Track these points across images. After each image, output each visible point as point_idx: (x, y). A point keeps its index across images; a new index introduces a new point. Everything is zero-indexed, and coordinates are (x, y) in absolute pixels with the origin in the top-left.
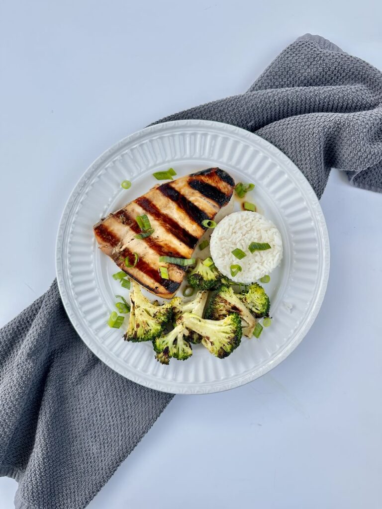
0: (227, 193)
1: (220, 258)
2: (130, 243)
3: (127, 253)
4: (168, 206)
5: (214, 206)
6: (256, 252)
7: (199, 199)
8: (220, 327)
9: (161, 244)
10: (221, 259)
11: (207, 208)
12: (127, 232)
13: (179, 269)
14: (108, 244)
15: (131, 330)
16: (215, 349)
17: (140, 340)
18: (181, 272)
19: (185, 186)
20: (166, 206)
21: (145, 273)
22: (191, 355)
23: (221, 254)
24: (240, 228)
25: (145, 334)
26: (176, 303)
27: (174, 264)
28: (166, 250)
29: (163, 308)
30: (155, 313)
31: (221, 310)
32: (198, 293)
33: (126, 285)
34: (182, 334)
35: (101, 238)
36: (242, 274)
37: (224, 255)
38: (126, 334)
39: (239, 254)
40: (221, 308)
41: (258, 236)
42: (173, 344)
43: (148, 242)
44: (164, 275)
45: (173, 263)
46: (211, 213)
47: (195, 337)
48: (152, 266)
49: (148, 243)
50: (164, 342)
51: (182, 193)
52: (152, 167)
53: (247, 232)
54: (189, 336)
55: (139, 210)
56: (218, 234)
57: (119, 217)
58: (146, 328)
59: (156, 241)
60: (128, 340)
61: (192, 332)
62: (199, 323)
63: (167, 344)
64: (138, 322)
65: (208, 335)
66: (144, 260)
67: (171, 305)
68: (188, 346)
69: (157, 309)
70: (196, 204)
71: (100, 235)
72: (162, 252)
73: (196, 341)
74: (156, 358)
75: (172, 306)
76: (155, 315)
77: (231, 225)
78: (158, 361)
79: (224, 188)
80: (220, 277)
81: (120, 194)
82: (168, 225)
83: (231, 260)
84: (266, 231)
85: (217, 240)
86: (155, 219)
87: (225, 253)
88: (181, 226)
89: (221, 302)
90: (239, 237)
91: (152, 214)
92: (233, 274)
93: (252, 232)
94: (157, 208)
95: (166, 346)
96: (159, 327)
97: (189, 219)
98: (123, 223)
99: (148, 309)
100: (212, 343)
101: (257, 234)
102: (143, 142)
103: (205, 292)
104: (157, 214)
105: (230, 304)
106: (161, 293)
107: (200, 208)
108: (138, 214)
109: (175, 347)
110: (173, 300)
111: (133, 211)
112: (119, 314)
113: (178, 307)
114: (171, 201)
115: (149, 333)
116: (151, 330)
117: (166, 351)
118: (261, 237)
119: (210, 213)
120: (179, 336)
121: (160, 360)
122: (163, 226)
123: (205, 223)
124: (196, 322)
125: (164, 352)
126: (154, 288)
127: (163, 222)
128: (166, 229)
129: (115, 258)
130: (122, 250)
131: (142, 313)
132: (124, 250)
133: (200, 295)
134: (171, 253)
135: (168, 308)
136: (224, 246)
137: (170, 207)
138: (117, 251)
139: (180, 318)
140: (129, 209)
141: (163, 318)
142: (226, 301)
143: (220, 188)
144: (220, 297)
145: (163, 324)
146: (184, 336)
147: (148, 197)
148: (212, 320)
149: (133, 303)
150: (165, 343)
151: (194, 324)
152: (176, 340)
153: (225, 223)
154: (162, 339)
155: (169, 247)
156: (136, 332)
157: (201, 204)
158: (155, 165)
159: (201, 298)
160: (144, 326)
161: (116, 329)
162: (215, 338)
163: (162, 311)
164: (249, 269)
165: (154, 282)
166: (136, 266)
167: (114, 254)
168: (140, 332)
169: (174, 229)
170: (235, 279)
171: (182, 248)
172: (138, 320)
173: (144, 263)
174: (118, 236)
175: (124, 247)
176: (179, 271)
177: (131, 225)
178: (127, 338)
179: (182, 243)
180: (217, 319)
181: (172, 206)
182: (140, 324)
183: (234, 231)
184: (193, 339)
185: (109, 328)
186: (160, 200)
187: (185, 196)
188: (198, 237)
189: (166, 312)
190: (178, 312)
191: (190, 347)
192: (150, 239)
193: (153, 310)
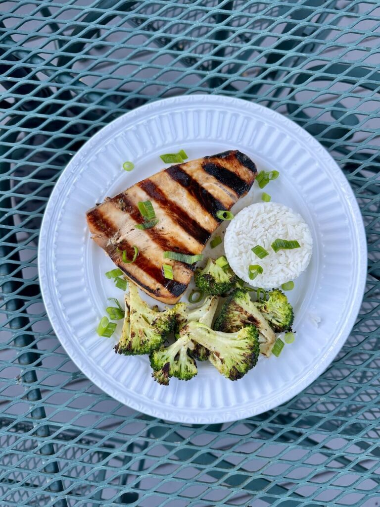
0: (247, 180)
1: (236, 256)
2: (129, 233)
3: (124, 246)
4: (176, 192)
5: (231, 196)
6: (281, 251)
7: (215, 185)
8: (233, 342)
9: (167, 237)
10: (238, 258)
11: (223, 197)
12: (126, 221)
13: (186, 268)
14: (103, 234)
15: (124, 340)
16: (226, 368)
17: (135, 352)
18: (189, 271)
19: (198, 169)
20: (175, 192)
21: (145, 270)
22: (196, 374)
23: (238, 252)
24: (262, 222)
25: (141, 345)
26: (180, 309)
27: (181, 262)
28: (172, 244)
29: (164, 315)
30: (154, 320)
31: (235, 321)
32: (207, 299)
33: (121, 284)
34: (186, 347)
35: (95, 225)
36: (262, 278)
37: (241, 253)
38: (118, 345)
39: (260, 252)
40: (235, 318)
41: (283, 232)
42: (175, 360)
43: (151, 234)
44: (168, 275)
45: (179, 260)
46: (228, 202)
47: (202, 352)
48: (154, 263)
49: (152, 236)
50: (163, 356)
51: (194, 178)
52: (160, 148)
53: (270, 227)
54: (194, 350)
55: (142, 195)
56: (235, 227)
57: (117, 202)
58: (143, 338)
59: (160, 233)
60: (120, 353)
61: (198, 346)
62: (208, 335)
63: (167, 359)
64: (133, 331)
65: (218, 350)
66: (145, 255)
67: (174, 312)
68: (193, 363)
69: (157, 315)
70: (210, 191)
71: (94, 222)
72: (167, 246)
73: (203, 357)
74: (153, 376)
75: (175, 313)
76: (154, 323)
77: (252, 218)
78: (155, 380)
79: (245, 175)
80: (236, 279)
81: (121, 177)
82: (175, 215)
83: (250, 259)
84: (294, 226)
85: (234, 235)
86: (161, 207)
87: (243, 250)
88: (191, 216)
89: (235, 310)
90: (260, 232)
91: (157, 200)
92: (252, 276)
93: (277, 227)
94: (163, 194)
95: (166, 362)
96: (159, 338)
97: (201, 208)
98: (122, 209)
99: (146, 315)
100: (222, 360)
101: (282, 229)
102: (151, 118)
103: (216, 298)
104: (165, 202)
105: (246, 312)
106: (163, 296)
107: (215, 196)
108: (141, 199)
109: (176, 364)
110: (176, 305)
111: (135, 195)
112: (110, 321)
113: (182, 315)
114: (180, 186)
115: (146, 345)
116: (148, 340)
117: (166, 368)
118: (287, 233)
120: (182, 350)
121: (157, 379)
122: (170, 216)
123: (220, 214)
124: (204, 333)
125: (163, 370)
126: (155, 289)
127: (169, 211)
128: (173, 219)
129: (111, 251)
130: (119, 241)
131: (139, 319)
132: (121, 243)
133: (210, 302)
134: (178, 248)
135: (171, 315)
136: (242, 242)
137: (179, 194)
138: (113, 242)
139: (185, 328)
140: (130, 193)
141: (163, 327)
142: (242, 309)
143: (240, 174)
144: (235, 304)
145: (164, 334)
146: (188, 350)
147: (153, 180)
148: (223, 331)
149: (129, 307)
150: (165, 358)
151: (202, 336)
152: (178, 355)
153: (244, 215)
154: (161, 353)
155: (176, 241)
156: (130, 342)
157: (216, 192)
158: (163, 146)
159: (210, 305)
160: (140, 335)
161: (106, 338)
162: (226, 355)
163: (163, 318)
164: (271, 271)
165: (156, 282)
166: (134, 262)
167: (109, 246)
168: (135, 342)
169: (182, 220)
170: (253, 283)
171: (191, 243)
172: (134, 328)
173: (144, 259)
174: (114, 225)
175: (121, 239)
176: (186, 270)
177: (132, 213)
178: (119, 350)
179: (191, 237)
180: (229, 331)
181: (182, 192)
182: (135, 333)
183: (254, 225)
184: (199, 355)
185: (97, 337)
186: (168, 184)
187: (198, 182)
188: (210, 231)
189: (167, 319)
190: (183, 320)
191: (195, 364)
192: (153, 230)
193: (152, 316)
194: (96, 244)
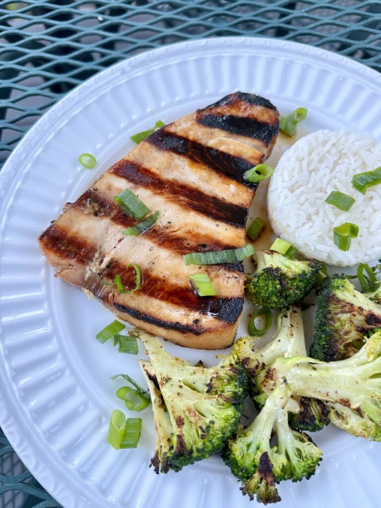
0: (269, 121)
1: (304, 224)
4: (172, 165)
5: (255, 147)
6: (370, 192)
7: (226, 139)
8: (363, 367)
9: (180, 233)
10: (308, 225)
11: (245, 151)
12: (107, 229)
13: (229, 270)
14: (73, 261)
15: (164, 443)
16: (370, 423)
17: (195, 454)
18: (236, 275)
20: (170, 166)
21: (162, 299)
22: (321, 459)
23: (304, 216)
24: (321, 161)
25: (203, 437)
26: (245, 348)
27: (217, 264)
28: (193, 243)
29: (223, 367)
30: (209, 382)
31: (347, 333)
32: (280, 320)
34: (285, 411)
35: (56, 252)
36: (359, 243)
37: (309, 218)
38: (156, 457)
39: (340, 201)
40: (347, 327)
41: (359, 163)
42: (271, 447)
43: (154, 237)
44: (205, 289)
45: (213, 262)
46: (255, 156)
47: (315, 410)
48: (173, 281)
49: (155, 240)
50: (249, 446)
51: (191, 138)
53: (336, 163)
54: (301, 413)
55: (121, 184)
56: (283, 181)
57: (84, 205)
58: (200, 424)
59: (168, 231)
60: (165, 470)
61: (305, 402)
62: (314, 373)
63: (258, 448)
64: (177, 414)
65: (344, 394)
66: (154, 274)
67: (236, 357)
68: (306, 439)
69: (210, 372)
70: (222, 148)
71: (53, 247)
72: (186, 248)
73: (320, 421)
74: (244, 494)
75: (239, 359)
76: (210, 389)
77: (303, 159)
78: (252, 499)
79: (263, 114)
80: (318, 265)
82: (182, 198)
83: (327, 222)
84: (369, 150)
85: (286, 192)
86: (156, 193)
87: (312, 211)
88: (207, 193)
89: (342, 312)
90: (325, 175)
91: (146, 186)
92: (343, 244)
93: (346, 161)
94: (153, 174)
95: (259, 454)
96: (230, 412)
97: (217, 176)
98: (96, 214)
99: (191, 379)
100: (359, 411)
101: (356, 161)
103: (295, 312)
104: (157, 184)
105: (361, 309)
107: (232, 153)
109: (277, 452)
110: (235, 345)
111: (110, 188)
113: (252, 357)
114: (175, 156)
115: (211, 432)
116: (212, 422)
117: (265, 466)
118: (364, 164)
119: (253, 158)
120: (280, 421)
121: (255, 496)
122: (174, 202)
123: (250, 175)
125: (260, 471)
126: (191, 323)
127: (171, 196)
128: (181, 205)
130: (103, 265)
131: (180, 390)
132: (108, 266)
133: (287, 322)
134: (204, 246)
135: (233, 362)
136: (302, 199)
137: (176, 167)
138: (94, 270)
140: (102, 187)
141: (230, 389)
142: (352, 305)
143: (255, 116)
145: (235, 401)
146: (291, 415)
147: (131, 158)
148: (335, 360)
149: (153, 379)
150: (253, 447)
151: (306, 380)
152: (274, 435)
153: (289, 160)
154: (243, 439)
155: (196, 236)
156: (180, 437)
157: (232, 147)
159: (292, 326)
160: (192, 419)
161: (128, 450)
162: (362, 397)
163: (222, 373)
164: (368, 228)
165: (188, 312)
166: (139, 291)
167: (89, 278)
168: (191, 437)
169: (195, 203)
170: (349, 258)
171: (224, 232)
172: (177, 409)
173: (156, 280)
174: (89, 241)
175: (106, 260)
176: (230, 275)
177: (113, 215)
178: (160, 465)
179: (218, 223)
180: (344, 357)
181: (180, 163)
182: (183, 416)
183: (311, 168)
184: (313, 418)
185: (113, 453)
186: (156, 158)
187: (199, 142)
190: (257, 367)
191: (310, 440)
192: (155, 231)
193: (202, 378)
194: (68, 282)
